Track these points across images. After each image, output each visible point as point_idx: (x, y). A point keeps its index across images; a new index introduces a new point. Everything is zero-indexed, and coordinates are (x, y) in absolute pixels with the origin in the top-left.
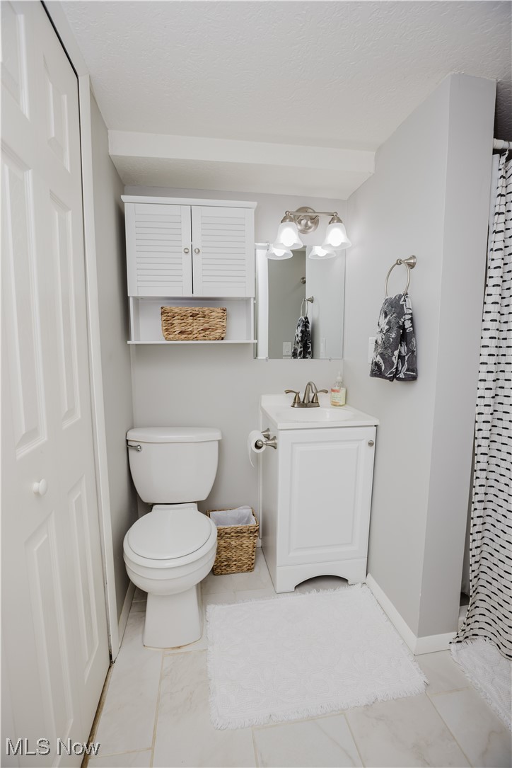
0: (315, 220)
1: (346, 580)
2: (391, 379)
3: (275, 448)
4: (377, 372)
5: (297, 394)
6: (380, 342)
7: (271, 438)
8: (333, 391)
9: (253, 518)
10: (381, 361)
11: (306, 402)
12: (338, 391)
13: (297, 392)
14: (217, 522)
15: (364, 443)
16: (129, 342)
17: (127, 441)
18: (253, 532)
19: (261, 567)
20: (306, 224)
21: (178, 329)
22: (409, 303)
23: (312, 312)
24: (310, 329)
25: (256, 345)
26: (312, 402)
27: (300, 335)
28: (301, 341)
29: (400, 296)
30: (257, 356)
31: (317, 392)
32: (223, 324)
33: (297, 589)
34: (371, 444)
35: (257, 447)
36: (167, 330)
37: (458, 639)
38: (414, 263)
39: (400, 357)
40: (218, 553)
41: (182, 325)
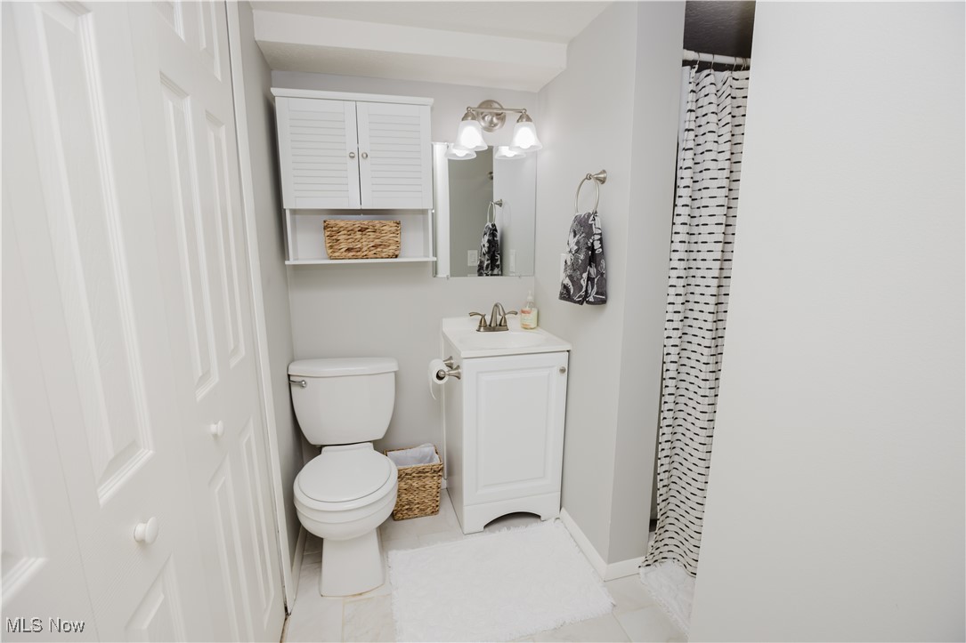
0: (501, 117)
1: (539, 517)
2: (581, 303)
3: (459, 378)
4: (566, 295)
5: (483, 316)
6: (569, 263)
7: (454, 367)
8: (523, 312)
9: (437, 456)
10: (570, 284)
11: (494, 325)
12: (529, 313)
13: (483, 314)
14: (397, 462)
15: (556, 370)
16: (287, 263)
17: (289, 376)
18: (437, 472)
19: (446, 508)
20: (491, 122)
21: (344, 246)
22: (598, 223)
23: (500, 218)
24: (498, 238)
25: (435, 264)
26: (500, 325)
27: (487, 245)
28: (488, 253)
29: (589, 215)
30: (436, 274)
31: (505, 314)
32: (396, 239)
33: (487, 529)
34: (563, 371)
35: (439, 377)
36: (331, 247)
37: (647, 563)
38: (605, 178)
39: (590, 279)
40: (399, 496)
41: (350, 241)
